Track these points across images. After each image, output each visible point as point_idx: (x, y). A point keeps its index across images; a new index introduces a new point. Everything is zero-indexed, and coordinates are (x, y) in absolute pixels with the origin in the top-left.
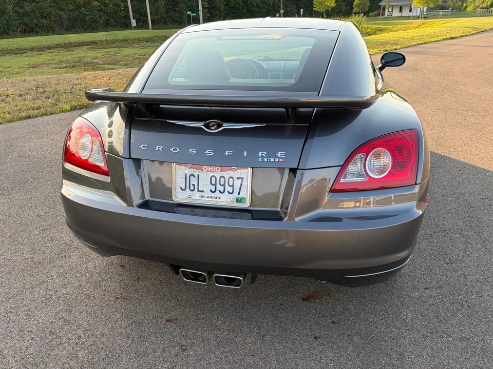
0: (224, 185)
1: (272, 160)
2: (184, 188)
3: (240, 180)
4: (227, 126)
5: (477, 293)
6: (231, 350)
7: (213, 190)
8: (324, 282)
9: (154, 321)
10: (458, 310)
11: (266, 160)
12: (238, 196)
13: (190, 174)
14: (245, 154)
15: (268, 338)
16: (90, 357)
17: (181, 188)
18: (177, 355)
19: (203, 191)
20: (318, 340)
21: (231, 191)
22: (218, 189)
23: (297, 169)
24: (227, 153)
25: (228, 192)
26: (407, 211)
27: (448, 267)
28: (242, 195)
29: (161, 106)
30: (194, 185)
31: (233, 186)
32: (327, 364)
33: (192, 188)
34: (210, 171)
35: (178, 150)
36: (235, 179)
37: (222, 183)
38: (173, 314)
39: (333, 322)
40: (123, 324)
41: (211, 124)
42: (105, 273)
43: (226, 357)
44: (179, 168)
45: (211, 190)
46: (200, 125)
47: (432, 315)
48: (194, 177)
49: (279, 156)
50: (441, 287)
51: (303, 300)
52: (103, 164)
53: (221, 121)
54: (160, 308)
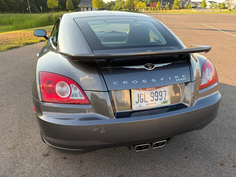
0: (157, 96)
1: (181, 79)
3: (165, 92)
4: (156, 66)
11: (179, 80)
12: (164, 100)
13: (140, 94)
14: (170, 78)
15: (169, 166)
17: (136, 102)
19: (147, 102)
20: (187, 159)
21: (161, 99)
22: (155, 99)
23: (190, 82)
28: (167, 99)
30: (143, 99)
31: (162, 96)
32: (199, 167)
33: (142, 101)
34: (150, 90)
35: (137, 82)
36: (163, 92)
37: (156, 95)
44: (135, 92)
45: (151, 100)
46: (143, 67)
48: (143, 95)
49: (183, 77)
52: (83, 98)
53: (152, 63)
54: (108, 173)
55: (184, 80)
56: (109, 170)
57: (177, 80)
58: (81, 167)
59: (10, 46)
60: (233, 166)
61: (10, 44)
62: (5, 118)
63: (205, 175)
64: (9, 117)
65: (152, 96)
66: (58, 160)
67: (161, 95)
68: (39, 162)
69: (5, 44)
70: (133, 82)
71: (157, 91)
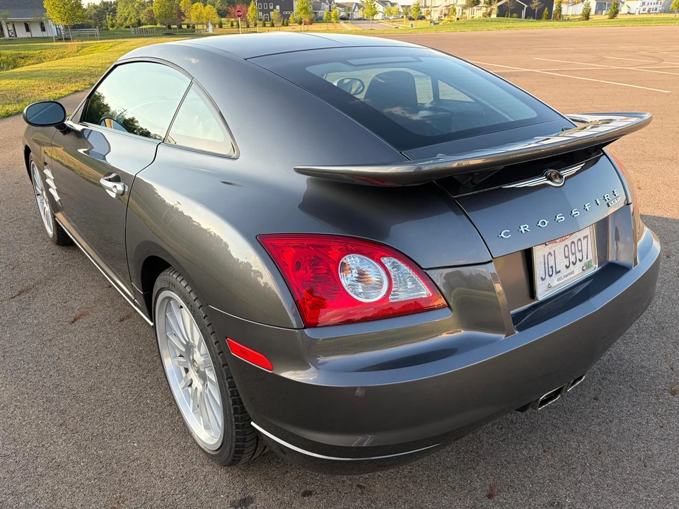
0: (575, 253)
1: (616, 201)
2: (544, 276)
3: (586, 239)
4: (566, 173)
7: (568, 264)
12: (587, 261)
13: (547, 253)
14: (599, 202)
17: (542, 278)
19: (559, 272)
21: (581, 258)
22: (571, 261)
23: (628, 204)
25: (579, 260)
28: (590, 257)
30: (552, 267)
33: (551, 272)
34: (562, 240)
35: (546, 222)
36: (583, 240)
37: (573, 251)
41: (553, 176)
44: (538, 250)
45: (566, 266)
46: (542, 180)
48: (551, 255)
49: (616, 195)
52: (428, 292)
63: (661, 427)
65: (567, 254)
67: (580, 248)
70: (540, 224)
71: (573, 240)
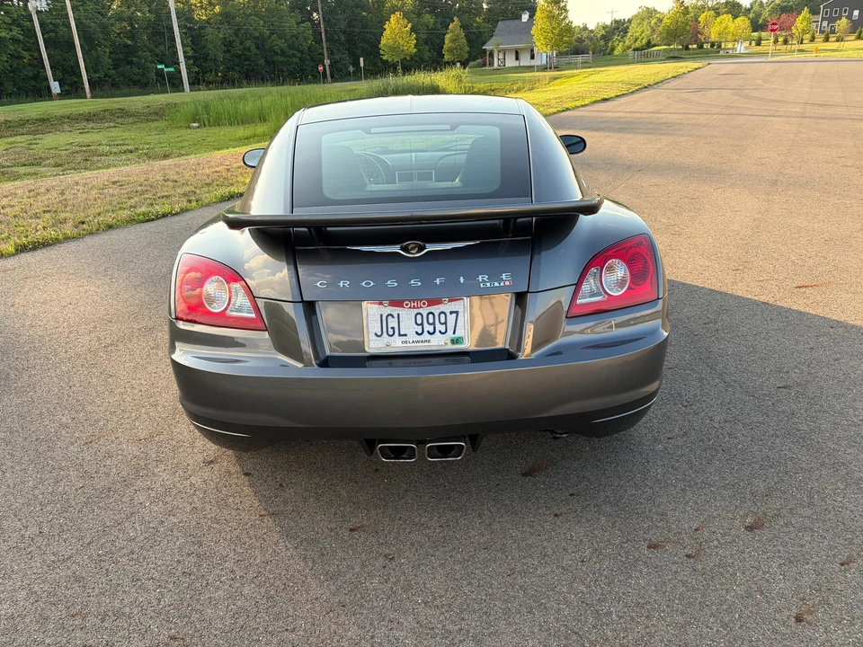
0: (434, 324)
1: (497, 284)
2: (379, 334)
3: (455, 315)
4: (430, 247)
5: (730, 435)
6: (454, 548)
7: (420, 332)
8: (564, 436)
9: (332, 534)
10: (713, 456)
11: (488, 284)
14: (462, 280)
15: (496, 526)
16: (263, 590)
17: (376, 334)
18: (385, 567)
19: (406, 335)
20: (561, 518)
21: (443, 331)
22: (426, 330)
23: (528, 292)
24: (438, 281)
25: (440, 332)
26: (654, 332)
27: (688, 410)
28: (458, 334)
29: (328, 229)
30: (393, 328)
31: (445, 323)
32: (581, 541)
33: (391, 332)
34: (414, 308)
35: (372, 284)
36: (448, 314)
37: (431, 321)
38: (355, 522)
39: (572, 495)
40: (289, 546)
41: (410, 247)
42: (226, 487)
43: (451, 557)
44: (372, 308)
45: (417, 333)
46: (396, 249)
47: (686, 466)
48: (393, 317)
49: (504, 278)
50: (685, 434)
51: (524, 475)
52: (253, 315)
53: (422, 241)
54: (332, 517)
55: (505, 286)
56: (338, 511)
57: (482, 286)
58: (276, 497)
59: (225, 191)
60: (687, 556)
61: (232, 185)
62: (154, 375)
64: (161, 373)
65: (419, 322)
66: (230, 475)
67: (443, 321)
68: (190, 472)
69: (217, 185)
70: (363, 284)
71: (433, 311)
